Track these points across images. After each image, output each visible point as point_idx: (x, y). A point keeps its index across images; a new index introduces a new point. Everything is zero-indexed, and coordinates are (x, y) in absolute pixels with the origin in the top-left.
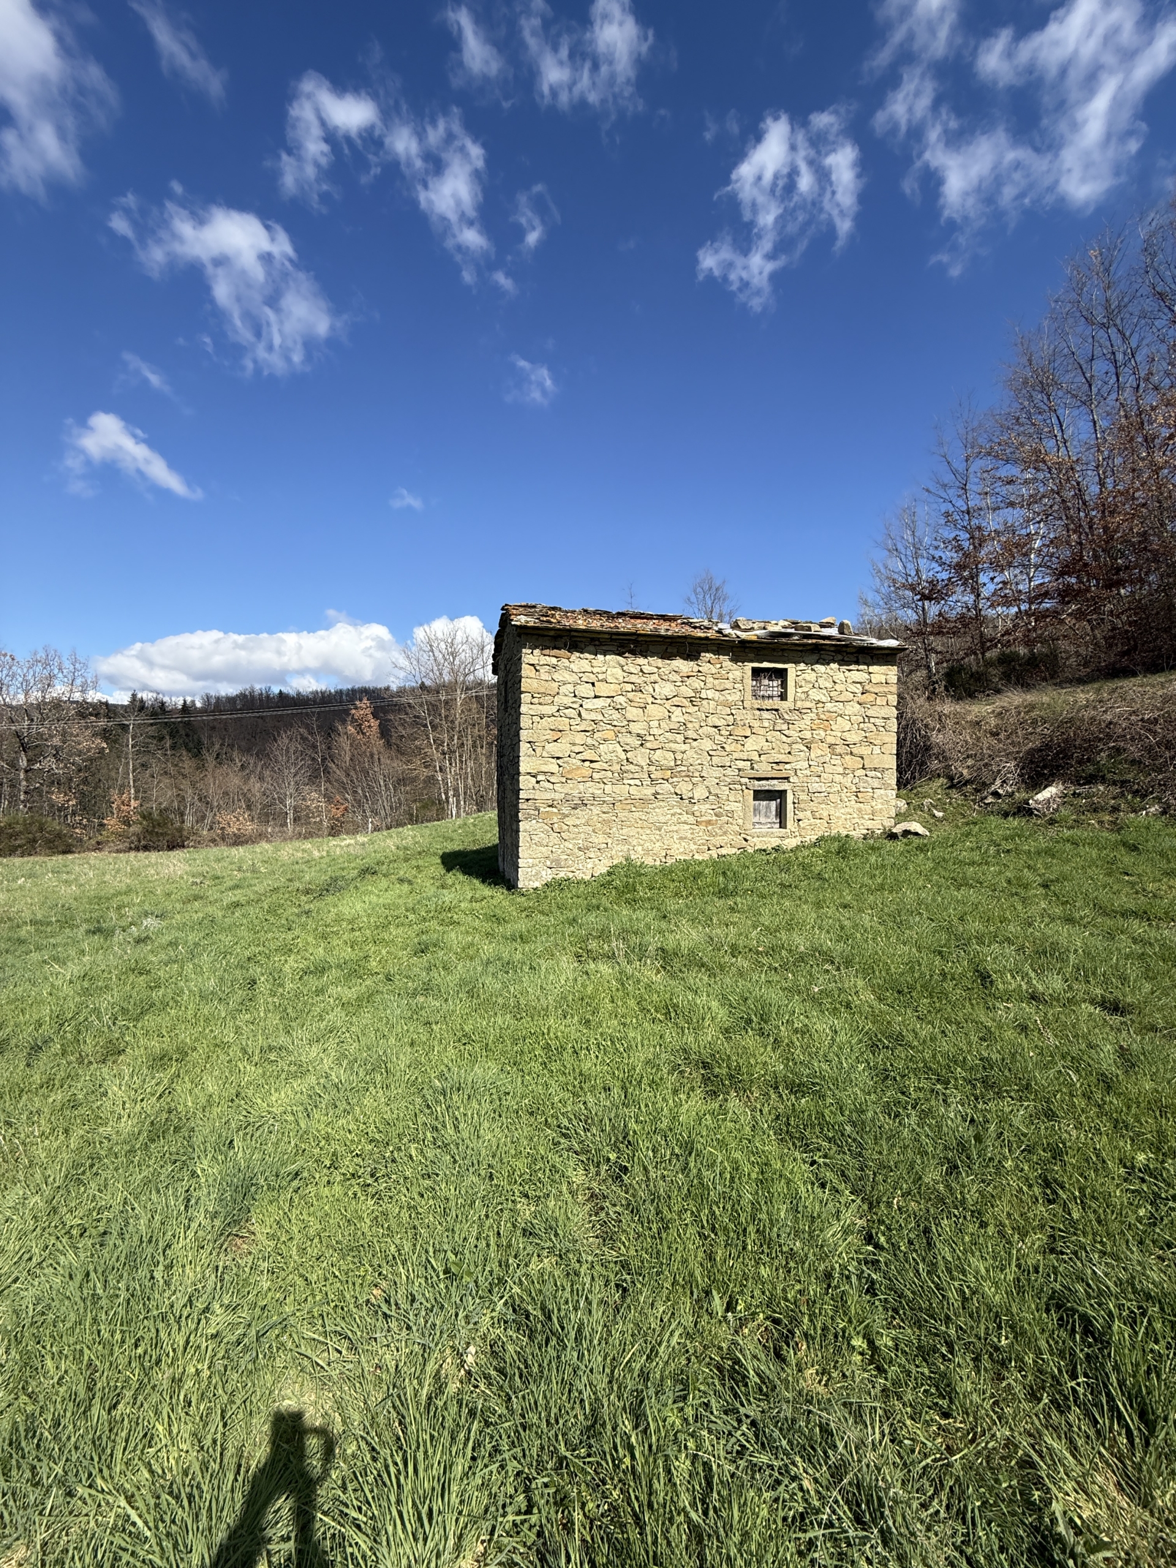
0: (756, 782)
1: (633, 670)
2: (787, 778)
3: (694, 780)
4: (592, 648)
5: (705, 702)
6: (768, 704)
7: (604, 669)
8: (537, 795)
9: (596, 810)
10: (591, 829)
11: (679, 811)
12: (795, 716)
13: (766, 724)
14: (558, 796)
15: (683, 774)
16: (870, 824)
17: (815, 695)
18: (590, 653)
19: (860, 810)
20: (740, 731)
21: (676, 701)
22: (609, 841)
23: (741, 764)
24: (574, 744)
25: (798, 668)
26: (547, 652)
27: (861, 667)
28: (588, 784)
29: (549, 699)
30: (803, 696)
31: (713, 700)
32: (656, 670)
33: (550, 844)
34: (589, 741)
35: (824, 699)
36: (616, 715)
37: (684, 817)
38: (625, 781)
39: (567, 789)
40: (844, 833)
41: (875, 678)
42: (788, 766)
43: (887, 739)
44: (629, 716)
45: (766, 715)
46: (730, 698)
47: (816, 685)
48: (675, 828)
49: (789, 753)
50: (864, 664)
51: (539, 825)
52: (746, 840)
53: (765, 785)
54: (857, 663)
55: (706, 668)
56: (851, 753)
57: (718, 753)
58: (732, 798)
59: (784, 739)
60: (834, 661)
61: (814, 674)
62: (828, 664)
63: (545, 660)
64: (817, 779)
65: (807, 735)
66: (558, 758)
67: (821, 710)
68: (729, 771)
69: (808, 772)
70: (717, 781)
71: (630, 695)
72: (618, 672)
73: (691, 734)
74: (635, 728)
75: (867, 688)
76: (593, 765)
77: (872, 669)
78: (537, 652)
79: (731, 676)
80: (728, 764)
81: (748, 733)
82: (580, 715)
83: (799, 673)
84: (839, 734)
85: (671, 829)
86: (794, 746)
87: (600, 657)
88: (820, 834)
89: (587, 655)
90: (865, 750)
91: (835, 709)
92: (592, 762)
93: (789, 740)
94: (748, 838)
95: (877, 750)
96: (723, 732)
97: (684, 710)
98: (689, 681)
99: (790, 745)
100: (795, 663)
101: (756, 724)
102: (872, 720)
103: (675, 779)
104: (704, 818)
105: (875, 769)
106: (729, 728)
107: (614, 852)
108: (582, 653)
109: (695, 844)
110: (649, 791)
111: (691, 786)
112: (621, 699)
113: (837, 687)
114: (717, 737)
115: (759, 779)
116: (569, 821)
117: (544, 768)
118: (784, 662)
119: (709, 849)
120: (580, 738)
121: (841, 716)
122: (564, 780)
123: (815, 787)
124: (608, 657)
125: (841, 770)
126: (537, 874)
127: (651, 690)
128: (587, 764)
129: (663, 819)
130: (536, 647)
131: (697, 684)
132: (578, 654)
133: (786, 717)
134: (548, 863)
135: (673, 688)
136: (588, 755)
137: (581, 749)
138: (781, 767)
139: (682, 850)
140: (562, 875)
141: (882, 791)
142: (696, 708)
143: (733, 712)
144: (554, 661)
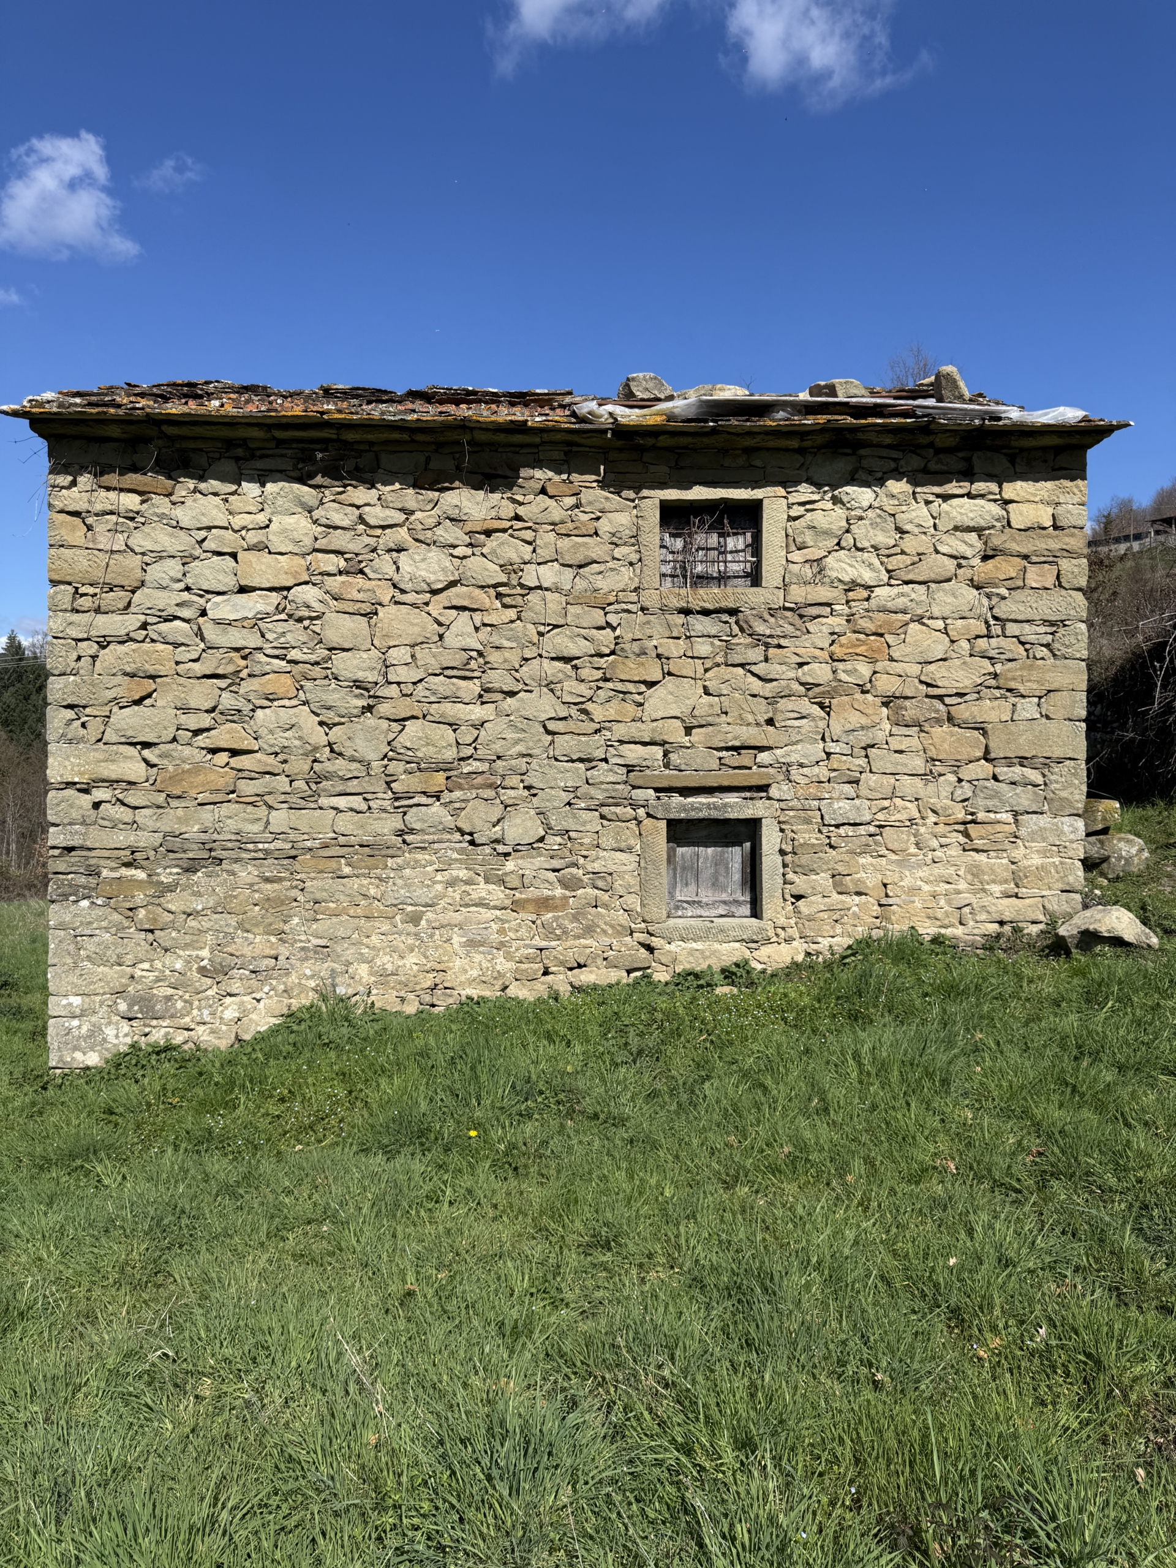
0: (677, 799)
1: (337, 518)
2: (764, 788)
3: (508, 795)
4: (229, 466)
5: (534, 597)
6: (709, 597)
7: (261, 518)
8: (96, 837)
9: (246, 874)
10: (233, 921)
11: (463, 874)
12: (785, 625)
13: (703, 648)
14: (144, 839)
15: (479, 780)
16: (1008, 908)
17: (842, 566)
18: (223, 479)
19: (975, 872)
20: (632, 669)
21: (456, 595)
22: (284, 951)
23: (634, 751)
24: (186, 710)
25: (794, 498)
26: (112, 479)
27: (980, 486)
28: (225, 809)
29: (117, 598)
30: (808, 572)
31: (557, 590)
32: (400, 517)
33: (129, 959)
34: (228, 701)
35: (868, 577)
36: (295, 634)
37: (482, 890)
38: (324, 801)
39: (170, 820)
40: (928, 930)
41: (1021, 516)
42: (764, 757)
43: (1057, 679)
44: (332, 637)
45: (701, 624)
46: (604, 584)
47: (848, 540)
48: (457, 917)
49: (770, 722)
50: (989, 477)
51: (99, 912)
52: (650, 949)
53: (701, 806)
54: (969, 475)
55: (535, 507)
56: (950, 719)
57: (571, 725)
58: (607, 841)
59: (756, 685)
60: (898, 475)
61: (840, 511)
62: (881, 482)
63: (105, 499)
64: (848, 789)
65: (820, 672)
66: (146, 745)
67: (859, 607)
68: (601, 773)
69: (822, 772)
70: (566, 797)
71: (335, 583)
72: (300, 525)
73: (499, 679)
74: (346, 665)
75: (996, 541)
76: (237, 762)
77: (1011, 490)
78: (85, 480)
79: (604, 526)
80: (600, 754)
81: (656, 675)
82: (200, 634)
83: (797, 511)
84: (915, 669)
85: (444, 918)
86: (783, 704)
87: (250, 489)
88: (860, 931)
89: (214, 484)
90: (991, 710)
91: (901, 602)
92: (234, 753)
93: (768, 689)
94: (655, 942)
95: (1028, 709)
96: (586, 673)
97: (478, 618)
98: (491, 543)
99: (771, 701)
100: (784, 484)
101: (675, 648)
102: (1012, 629)
103: (458, 794)
104: (531, 893)
105: (1023, 761)
106: (602, 662)
107: (293, 978)
108: (202, 478)
109: (508, 957)
110: (387, 825)
111: (497, 812)
112: (308, 594)
113: (910, 544)
114: (571, 685)
115: (686, 791)
116: (175, 902)
117: (112, 771)
118: (755, 484)
119: (546, 973)
120: (202, 694)
121: (919, 620)
122: (161, 798)
123: (842, 808)
124: (270, 487)
125: (918, 764)
126: (91, 1034)
127: (390, 570)
128: (223, 757)
129: (422, 894)
130: (82, 469)
131: (511, 549)
132: (191, 484)
133: (760, 628)
134: (123, 1007)
135: (447, 562)
136: (223, 736)
137: (206, 721)
138: (746, 758)
139: (475, 973)
140: (158, 1036)
141: (1044, 821)
142: (512, 614)
143: (613, 619)
144: (131, 501)
